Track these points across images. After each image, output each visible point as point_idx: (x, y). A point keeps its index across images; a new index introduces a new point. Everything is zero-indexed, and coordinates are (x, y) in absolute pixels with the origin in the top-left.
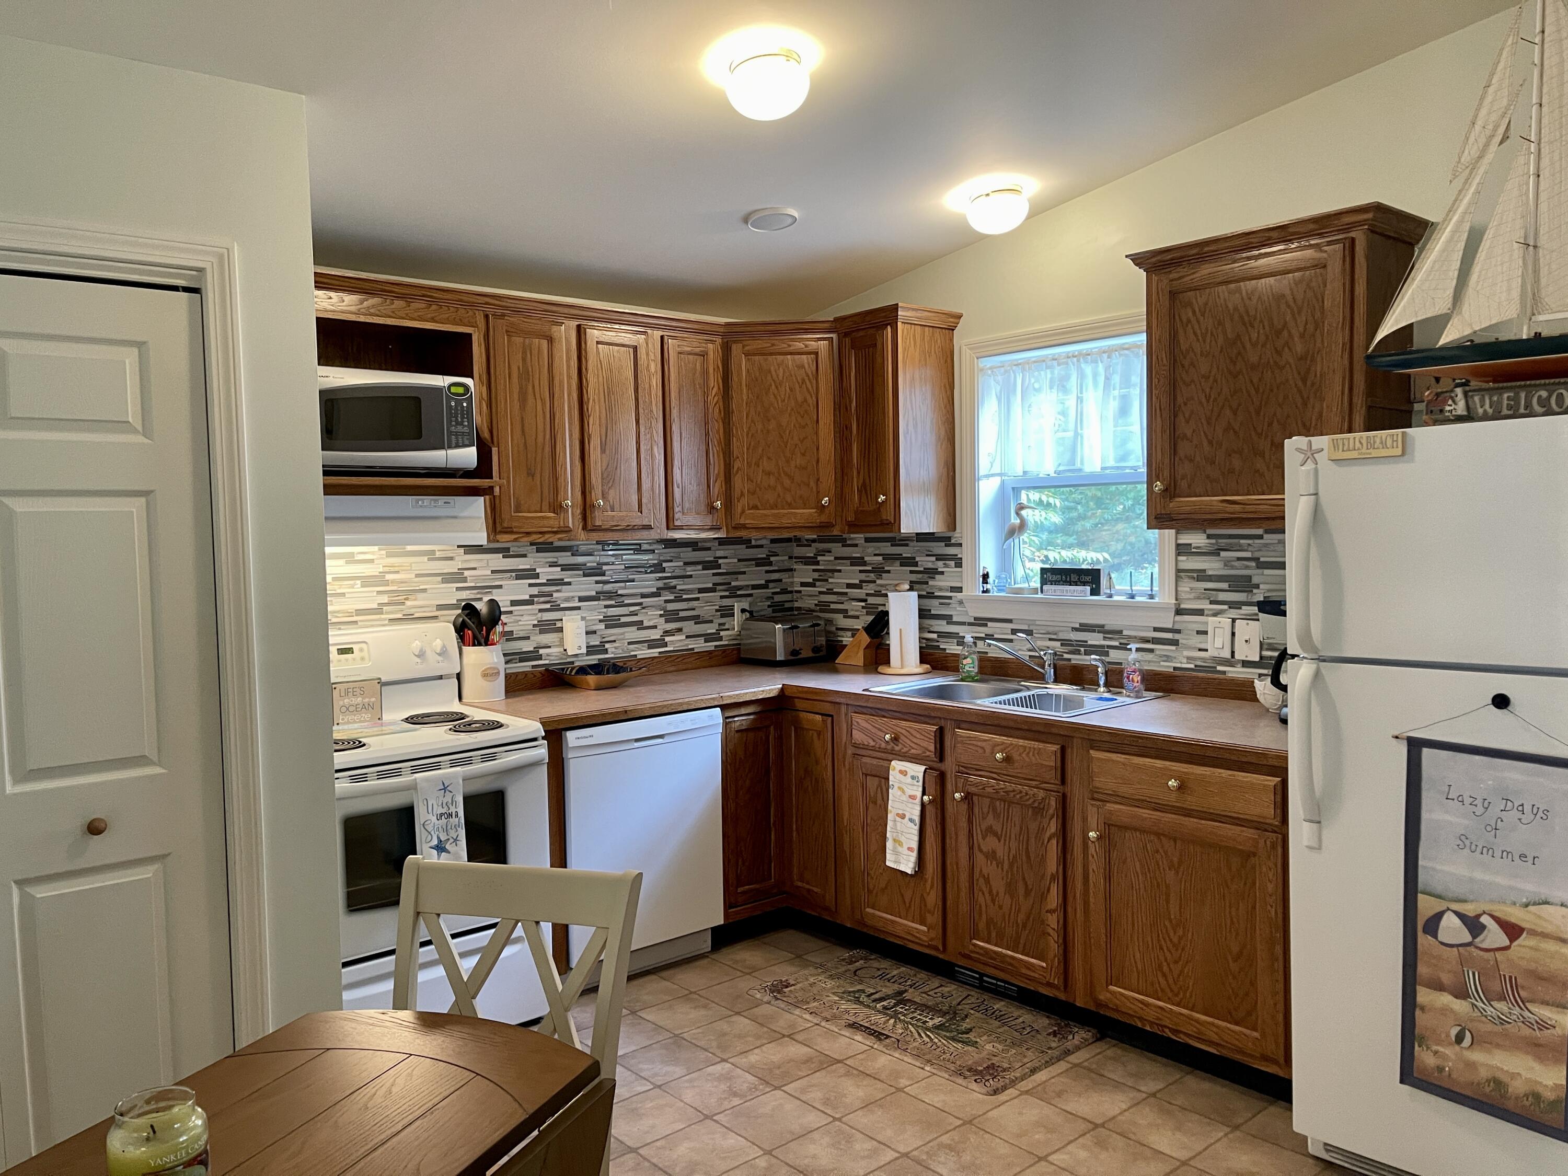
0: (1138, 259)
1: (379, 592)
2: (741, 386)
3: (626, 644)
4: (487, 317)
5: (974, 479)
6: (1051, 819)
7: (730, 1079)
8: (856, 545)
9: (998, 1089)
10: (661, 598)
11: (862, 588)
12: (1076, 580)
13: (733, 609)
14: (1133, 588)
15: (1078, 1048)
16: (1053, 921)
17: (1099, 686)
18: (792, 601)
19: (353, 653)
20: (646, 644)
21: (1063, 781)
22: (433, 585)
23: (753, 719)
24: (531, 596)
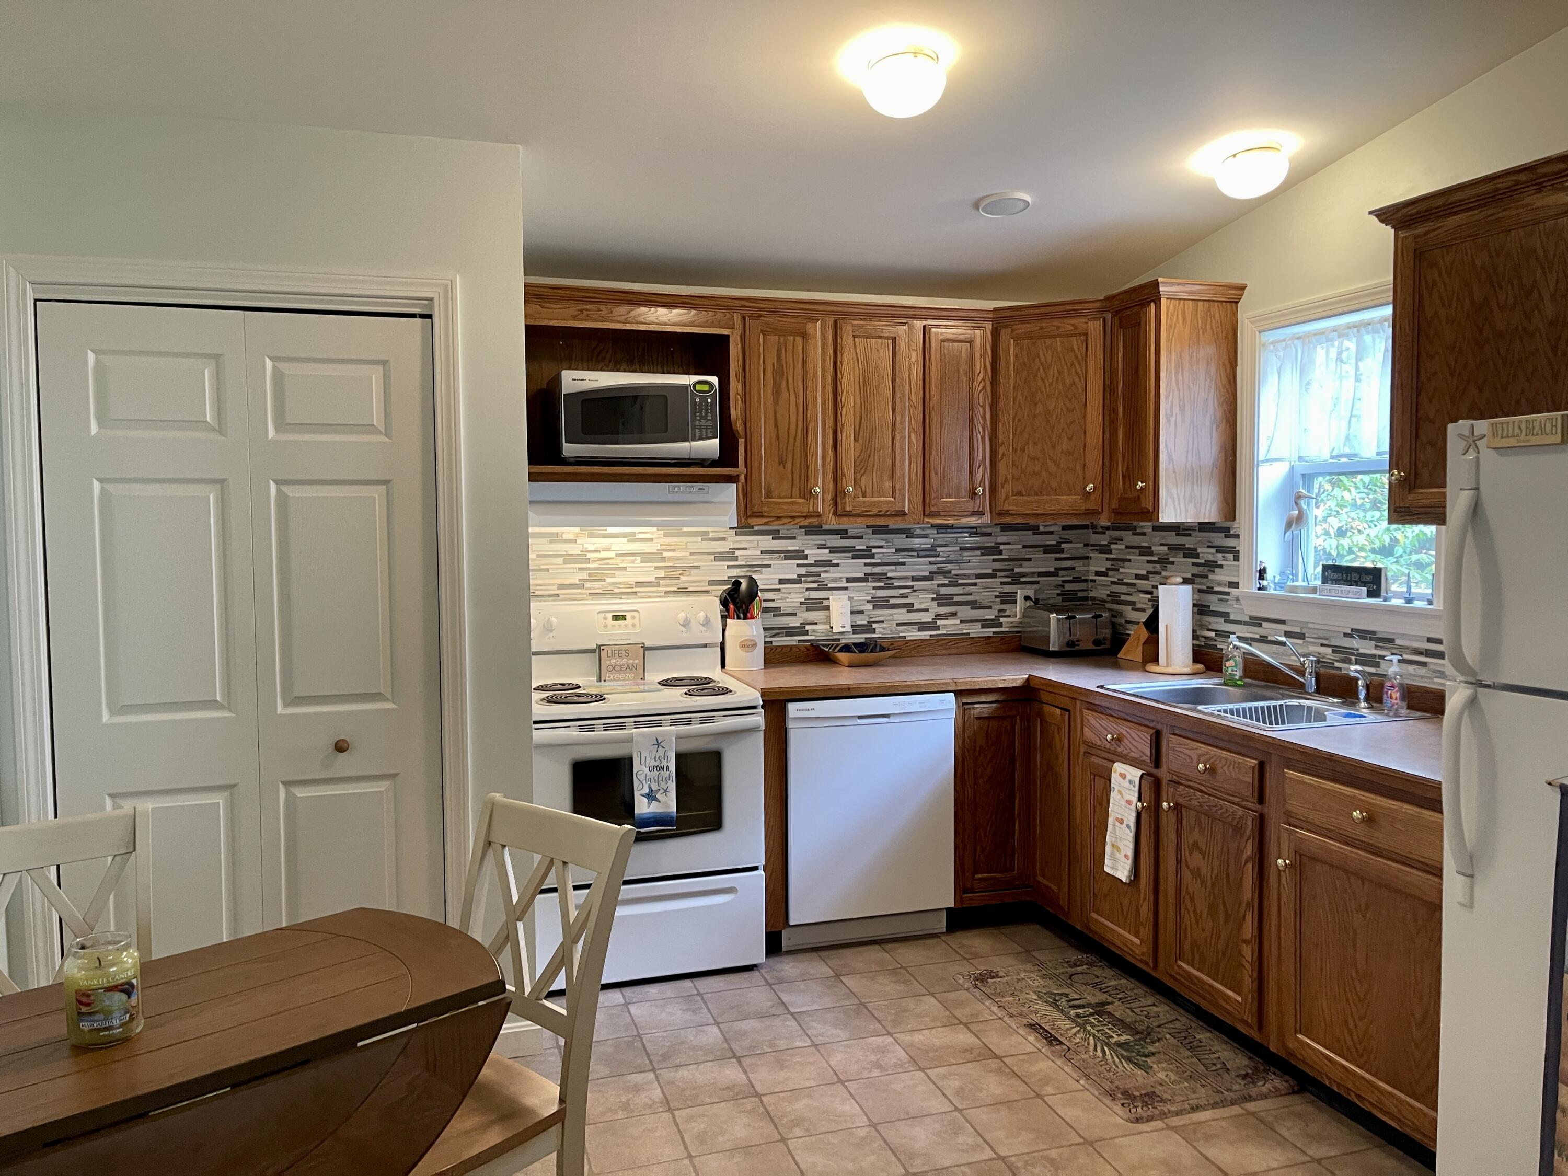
0: (1385, 215)
1: (656, 568)
2: (1008, 370)
3: (895, 625)
4: (744, 318)
5: (1253, 465)
6: (1248, 840)
7: (883, 1052)
8: (1144, 534)
9: (1142, 1118)
10: (933, 582)
11: (1148, 580)
12: (1357, 579)
13: (1015, 596)
14: (1413, 590)
15: (1264, 1097)
16: (1248, 952)
17: (1358, 699)
18: (1088, 590)
19: (625, 619)
20: (917, 627)
21: (1261, 800)
22: (707, 563)
23: (996, 708)
24: (798, 575)
